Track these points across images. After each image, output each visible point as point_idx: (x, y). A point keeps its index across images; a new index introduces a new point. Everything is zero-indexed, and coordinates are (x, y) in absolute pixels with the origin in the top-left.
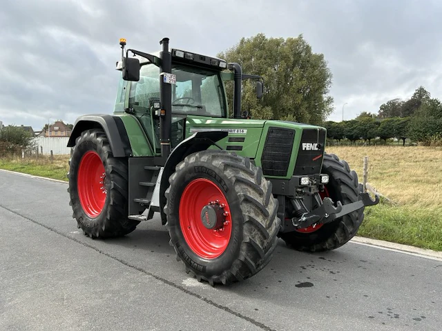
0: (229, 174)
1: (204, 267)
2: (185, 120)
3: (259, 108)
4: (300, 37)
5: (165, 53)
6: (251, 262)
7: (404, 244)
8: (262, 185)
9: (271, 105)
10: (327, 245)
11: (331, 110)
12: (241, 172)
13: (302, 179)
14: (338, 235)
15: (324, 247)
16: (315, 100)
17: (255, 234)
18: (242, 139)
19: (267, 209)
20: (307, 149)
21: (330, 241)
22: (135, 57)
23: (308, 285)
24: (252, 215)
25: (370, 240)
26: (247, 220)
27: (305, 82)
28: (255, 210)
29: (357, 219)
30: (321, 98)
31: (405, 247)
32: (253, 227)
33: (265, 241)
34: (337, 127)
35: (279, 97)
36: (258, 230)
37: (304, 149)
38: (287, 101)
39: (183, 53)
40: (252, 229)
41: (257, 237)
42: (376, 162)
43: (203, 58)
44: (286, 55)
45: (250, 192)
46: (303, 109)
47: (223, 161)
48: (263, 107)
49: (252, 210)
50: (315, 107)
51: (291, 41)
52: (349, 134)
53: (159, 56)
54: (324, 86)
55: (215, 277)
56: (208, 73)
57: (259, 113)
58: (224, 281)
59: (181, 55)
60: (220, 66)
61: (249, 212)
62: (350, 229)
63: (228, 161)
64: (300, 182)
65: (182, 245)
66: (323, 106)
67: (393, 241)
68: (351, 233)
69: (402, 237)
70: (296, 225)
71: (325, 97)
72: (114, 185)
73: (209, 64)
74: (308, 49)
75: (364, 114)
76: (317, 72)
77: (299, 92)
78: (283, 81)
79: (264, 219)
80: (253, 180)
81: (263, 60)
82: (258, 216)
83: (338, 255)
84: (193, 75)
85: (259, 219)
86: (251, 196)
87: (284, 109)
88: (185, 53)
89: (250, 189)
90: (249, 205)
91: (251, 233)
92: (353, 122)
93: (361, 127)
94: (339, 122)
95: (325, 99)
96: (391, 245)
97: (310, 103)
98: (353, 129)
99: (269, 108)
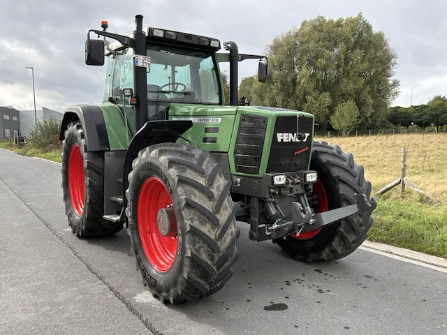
0: (173, 173)
1: (156, 281)
2: (168, 109)
3: (315, 94)
4: (360, 16)
5: (139, 32)
6: (199, 280)
7: (432, 254)
8: (215, 185)
9: (329, 90)
10: (324, 255)
11: (396, 93)
12: (188, 171)
13: (276, 178)
14: (336, 244)
15: (321, 258)
16: (378, 84)
17: (200, 247)
18: (216, 130)
19: (218, 216)
20: (285, 140)
21: (327, 250)
22: (99, 39)
23: (282, 307)
24: (196, 224)
25: (391, 248)
26: (189, 229)
27: (366, 64)
28: (199, 217)
29: (361, 225)
30: (386, 82)
31: (433, 259)
32: (197, 239)
33: (215, 255)
34: (404, 112)
35: (338, 82)
36: (204, 242)
37: (279, 141)
38: (348, 84)
39: (163, 32)
40: (195, 241)
41: (202, 250)
42: (440, 151)
43: (188, 36)
44: (346, 36)
45: (195, 195)
46: (365, 93)
47: (170, 157)
48: (321, 92)
49: (196, 217)
50: (379, 91)
51: (352, 21)
52: (418, 120)
53: (132, 36)
54: (388, 68)
55: (164, 294)
56: (203, 54)
57: (315, 99)
58: (171, 299)
59: (161, 34)
60: (212, 45)
61: (192, 220)
62: (351, 238)
63: (177, 157)
64: (273, 182)
65: (140, 253)
66: (388, 90)
67: (420, 250)
68: (354, 242)
69: (432, 246)
70: (268, 234)
71: (391, 81)
72: (90, 181)
73: (197, 43)
74: (368, 28)
75: (439, 98)
76: (379, 53)
77: (360, 75)
78: (343, 65)
79: (213, 228)
80: (202, 181)
81: (321, 43)
82: (204, 225)
83: (344, 266)
84: (189, 58)
85: (206, 229)
86: (196, 200)
87: (343, 95)
88: (165, 31)
89: (196, 192)
90: (192, 211)
91: (194, 246)
92: (423, 107)
93: (433, 113)
94: (406, 107)
95: (391, 82)
96: (416, 255)
97: (372, 87)
98: (422, 115)
99: (327, 94)
